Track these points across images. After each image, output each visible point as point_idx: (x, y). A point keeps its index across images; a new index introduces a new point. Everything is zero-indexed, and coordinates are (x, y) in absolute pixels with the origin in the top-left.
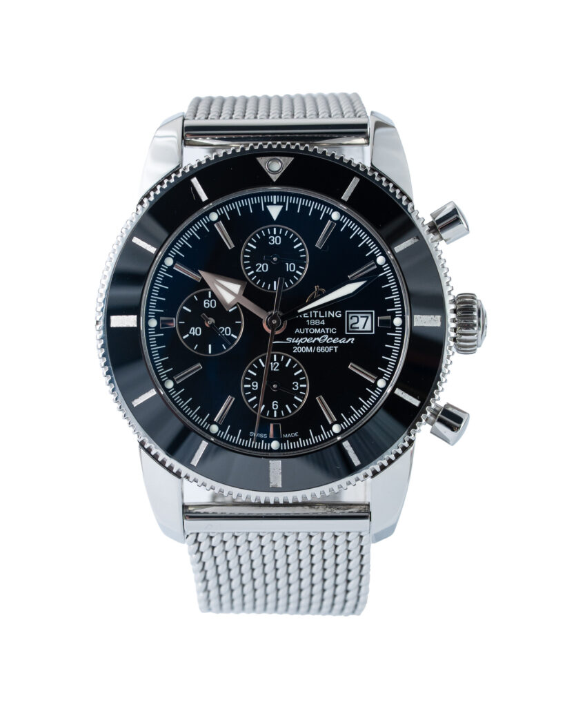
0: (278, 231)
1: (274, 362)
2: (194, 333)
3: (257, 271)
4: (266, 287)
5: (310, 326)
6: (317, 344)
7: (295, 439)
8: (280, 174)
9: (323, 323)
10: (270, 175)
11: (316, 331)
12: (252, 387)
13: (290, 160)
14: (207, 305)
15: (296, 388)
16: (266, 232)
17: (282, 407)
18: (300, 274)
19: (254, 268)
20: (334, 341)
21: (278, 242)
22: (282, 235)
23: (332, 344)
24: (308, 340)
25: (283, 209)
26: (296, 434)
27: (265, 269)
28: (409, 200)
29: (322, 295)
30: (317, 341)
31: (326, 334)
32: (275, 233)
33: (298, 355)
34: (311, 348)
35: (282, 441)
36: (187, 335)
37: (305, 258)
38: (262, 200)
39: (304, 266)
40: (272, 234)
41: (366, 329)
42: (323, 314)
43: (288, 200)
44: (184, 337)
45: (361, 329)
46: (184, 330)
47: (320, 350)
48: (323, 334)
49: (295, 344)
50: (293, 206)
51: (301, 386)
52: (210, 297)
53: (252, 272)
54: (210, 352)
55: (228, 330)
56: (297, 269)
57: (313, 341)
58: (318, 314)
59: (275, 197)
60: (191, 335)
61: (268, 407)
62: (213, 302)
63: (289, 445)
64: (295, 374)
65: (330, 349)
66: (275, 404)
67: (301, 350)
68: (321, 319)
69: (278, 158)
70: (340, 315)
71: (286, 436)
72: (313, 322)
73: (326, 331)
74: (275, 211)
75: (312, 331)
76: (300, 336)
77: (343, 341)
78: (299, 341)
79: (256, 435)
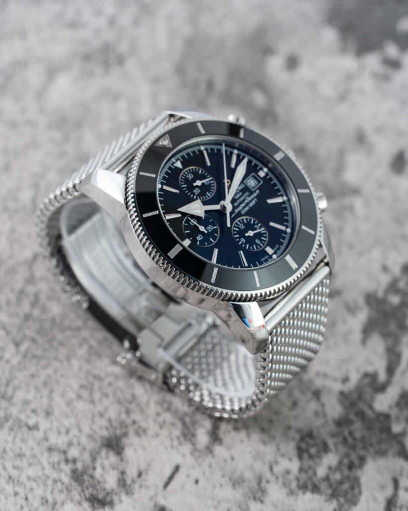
0: (187, 172)
1: (240, 224)
3: (196, 194)
5: (238, 199)
6: (247, 204)
7: (279, 248)
9: (241, 193)
10: (168, 146)
11: (241, 199)
12: (242, 242)
15: (258, 228)
16: (184, 176)
17: (261, 240)
18: (213, 182)
19: (194, 194)
20: (252, 197)
21: (192, 176)
22: (191, 172)
23: (252, 199)
24: (243, 205)
25: (181, 162)
26: (277, 246)
27: (199, 190)
31: (246, 197)
33: (245, 215)
34: (247, 207)
35: (275, 253)
38: (169, 164)
40: (187, 175)
43: (179, 156)
44: (198, 244)
46: (195, 241)
47: (251, 205)
49: (240, 211)
50: (183, 157)
51: (259, 225)
53: (195, 196)
54: (213, 241)
55: (211, 226)
56: (209, 181)
57: (245, 204)
59: (173, 159)
60: (199, 241)
61: (257, 245)
62: (194, 220)
63: (279, 253)
64: (252, 223)
65: (254, 202)
66: (257, 241)
67: (245, 211)
68: (239, 193)
70: (244, 185)
71: (275, 249)
72: (237, 197)
74: (179, 165)
76: (238, 206)
77: (255, 195)
78: (240, 208)
79: (264, 259)
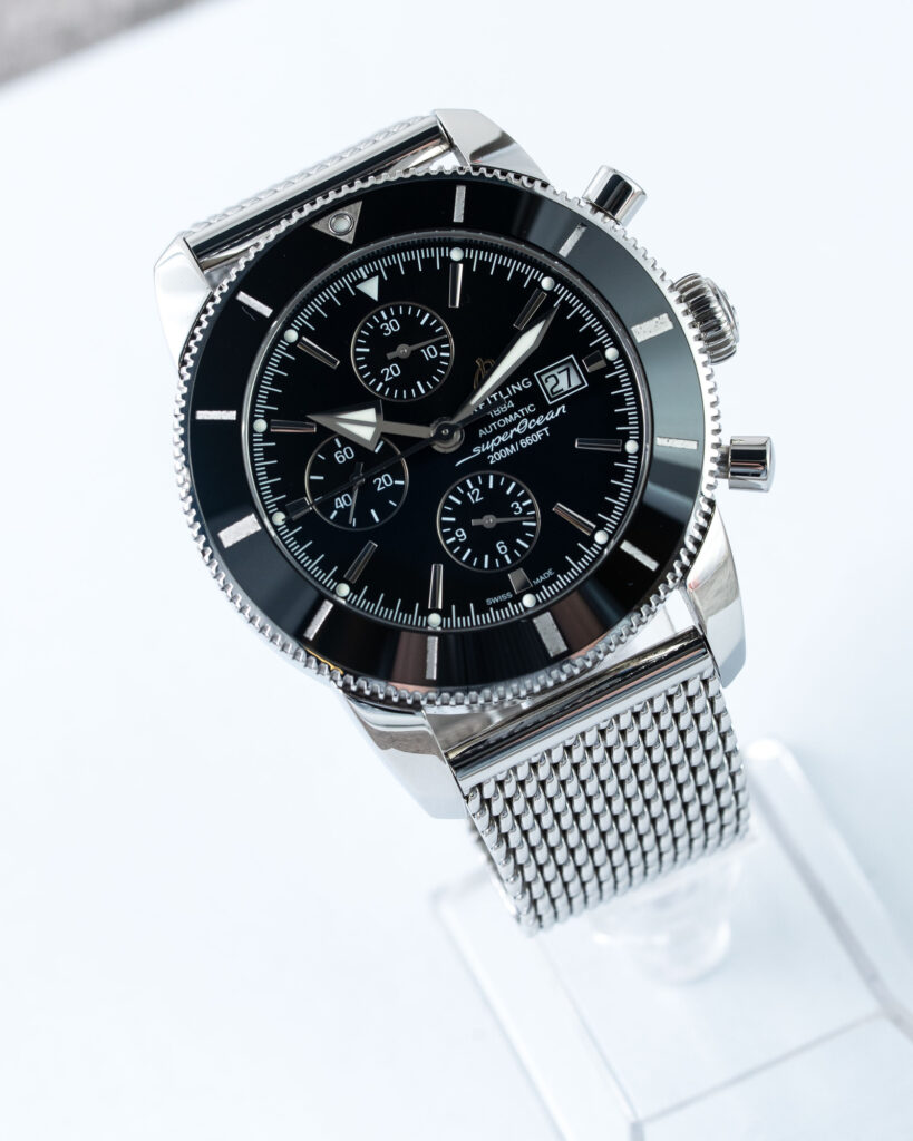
0: (388, 313)
1: (470, 490)
2: (342, 506)
3: (386, 379)
4: (409, 394)
5: (496, 419)
6: (517, 437)
7: (553, 580)
8: (354, 230)
9: (511, 404)
10: (342, 238)
11: (507, 420)
12: (457, 538)
13: (358, 206)
14: (341, 459)
15: (518, 510)
16: (373, 322)
17: (512, 546)
18: (448, 355)
19: (381, 378)
20: (539, 422)
21: (395, 327)
22: (397, 316)
23: (538, 428)
24: (502, 439)
25: (381, 279)
26: (550, 573)
27: (396, 372)
28: (545, 185)
29: (491, 370)
30: (515, 434)
31: (523, 417)
32: (385, 318)
33: (498, 465)
34: (512, 446)
35: (535, 590)
36: (335, 513)
37: (443, 332)
38: (345, 282)
39: (447, 341)
40: (382, 321)
41: (573, 385)
42: (505, 393)
43: (381, 264)
44: (332, 517)
45: (566, 388)
46: (327, 506)
47: (525, 443)
48: (518, 420)
49: (488, 452)
50: (392, 270)
51: (524, 504)
52: (339, 445)
53: (381, 384)
54: (377, 520)
55: (386, 478)
56: (440, 350)
57: (511, 436)
58: (498, 396)
59: (361, 269)
60: (339, 510)
61: (494, 554)
62: (348, 451)
63: (547, 592)
64: (508, 492)
65: (538, 435)
66: (501, 547)
67: (500, 455)
68: (506, 402)
69: (341, 211)
70: (530, 384)
71: (538, 581)
72: (497, 412)
73: (520, 414)
74: (371, 288)
75: (502, 423)
76: (488, 438)
77: (550, 416)
78: (491, 445)
79: (495, 600)
